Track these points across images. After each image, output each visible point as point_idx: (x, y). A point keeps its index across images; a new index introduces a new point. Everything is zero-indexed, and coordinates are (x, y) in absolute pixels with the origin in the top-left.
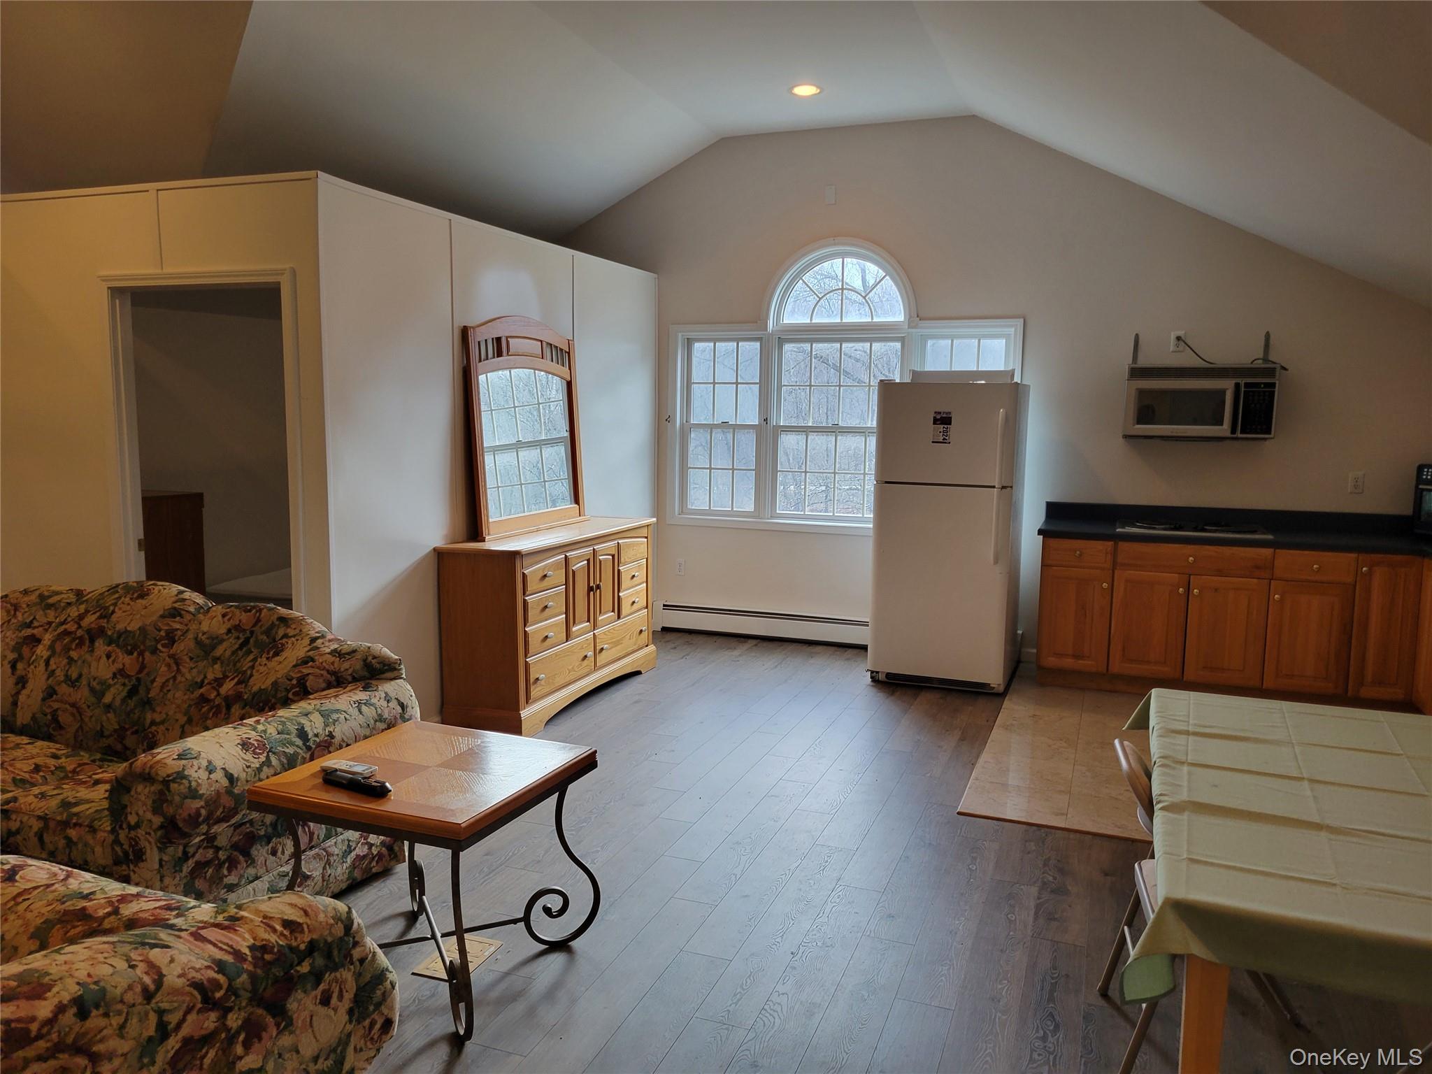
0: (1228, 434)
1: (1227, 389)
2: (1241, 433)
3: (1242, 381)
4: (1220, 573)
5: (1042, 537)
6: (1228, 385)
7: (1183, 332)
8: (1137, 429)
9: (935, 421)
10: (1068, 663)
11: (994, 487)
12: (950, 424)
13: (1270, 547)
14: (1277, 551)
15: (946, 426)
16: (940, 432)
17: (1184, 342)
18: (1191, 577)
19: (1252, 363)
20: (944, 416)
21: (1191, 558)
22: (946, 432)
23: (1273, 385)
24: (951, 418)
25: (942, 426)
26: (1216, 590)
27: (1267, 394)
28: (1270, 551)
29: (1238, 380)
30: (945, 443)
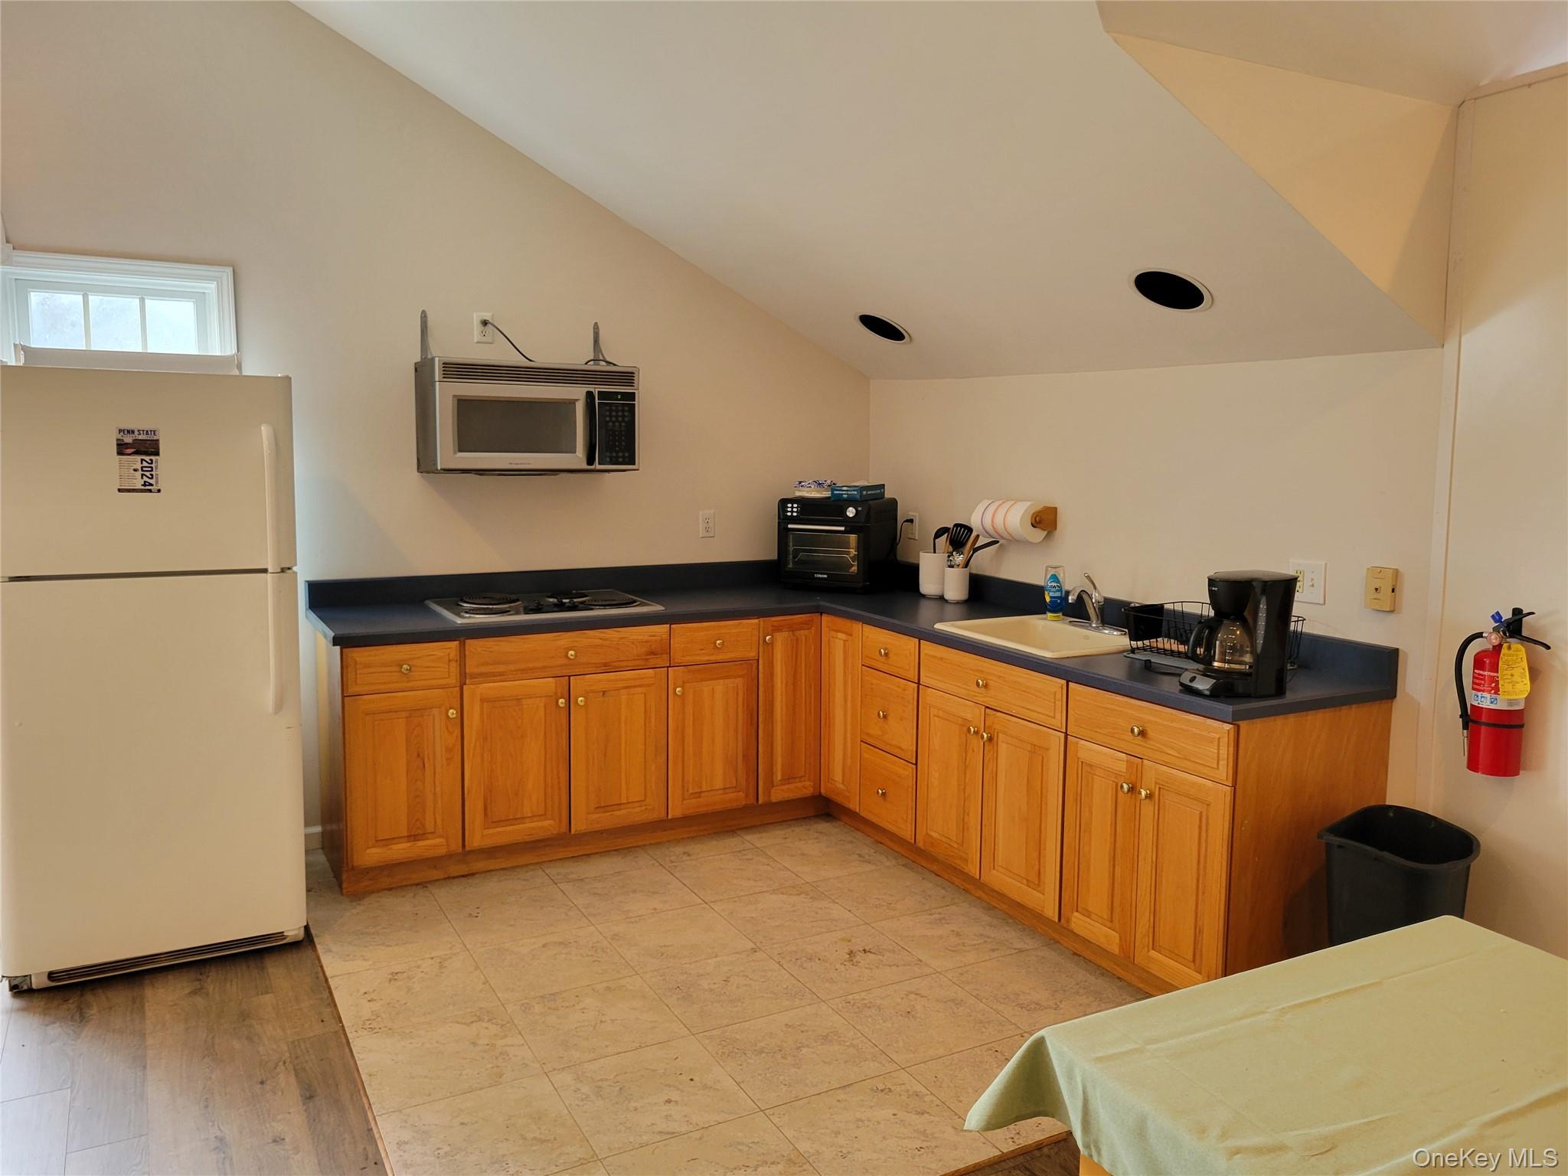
0: (585, 466)
1: (577, 400)
2: (600, 464)
3: (596, 389)
4: (608, 668)
5: (338, 648)
6: (577, 393)
7: (490, 314)
8: (459, 458)
9: (122, 448)
10: (401, 850)
11: (265, 571)
12: (157, 454)
13: (667, 624)
14: (673, 626)
15: (147, 458)
16: (135, 470)
17: (492, 324)
18: (571, 678)
19: (586, 364)
20: (140, 437)
21: (572, 652)
22: (148, 471)
23: (632, 396)
24: (158, 440)
25: (139, 458)
26: (604, 692)
27: (626, 408)
28: (663, 629)
29: (591, 388)
30: (150, 491)
